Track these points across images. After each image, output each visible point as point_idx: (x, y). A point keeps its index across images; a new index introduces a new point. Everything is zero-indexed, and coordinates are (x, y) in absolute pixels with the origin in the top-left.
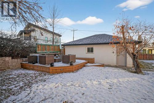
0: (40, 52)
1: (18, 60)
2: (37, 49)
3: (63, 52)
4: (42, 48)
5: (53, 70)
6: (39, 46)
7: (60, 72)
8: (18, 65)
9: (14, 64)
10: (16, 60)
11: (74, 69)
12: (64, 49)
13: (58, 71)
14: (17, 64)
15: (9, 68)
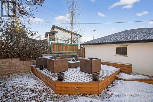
0: (55, 52)
1: (28, 62)
2: (52, 49)
3: (82, 52)
4: (58, 47)
5: (61, 87)
6: (55, 45)
7: (73, 93)
8: (28, 68)
9: (22, 67)
10: (25, 62)
11: (100, 88)
12: (84, 49)
13: (70, 89)
14: (26, 67)
15: (17, 72)
